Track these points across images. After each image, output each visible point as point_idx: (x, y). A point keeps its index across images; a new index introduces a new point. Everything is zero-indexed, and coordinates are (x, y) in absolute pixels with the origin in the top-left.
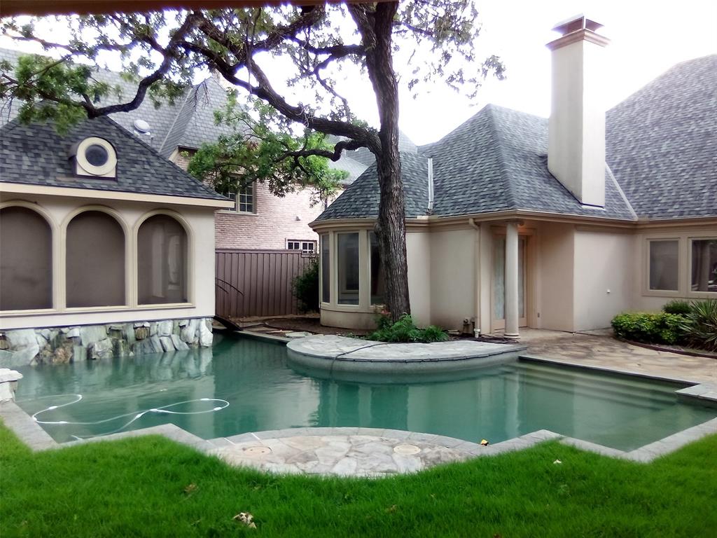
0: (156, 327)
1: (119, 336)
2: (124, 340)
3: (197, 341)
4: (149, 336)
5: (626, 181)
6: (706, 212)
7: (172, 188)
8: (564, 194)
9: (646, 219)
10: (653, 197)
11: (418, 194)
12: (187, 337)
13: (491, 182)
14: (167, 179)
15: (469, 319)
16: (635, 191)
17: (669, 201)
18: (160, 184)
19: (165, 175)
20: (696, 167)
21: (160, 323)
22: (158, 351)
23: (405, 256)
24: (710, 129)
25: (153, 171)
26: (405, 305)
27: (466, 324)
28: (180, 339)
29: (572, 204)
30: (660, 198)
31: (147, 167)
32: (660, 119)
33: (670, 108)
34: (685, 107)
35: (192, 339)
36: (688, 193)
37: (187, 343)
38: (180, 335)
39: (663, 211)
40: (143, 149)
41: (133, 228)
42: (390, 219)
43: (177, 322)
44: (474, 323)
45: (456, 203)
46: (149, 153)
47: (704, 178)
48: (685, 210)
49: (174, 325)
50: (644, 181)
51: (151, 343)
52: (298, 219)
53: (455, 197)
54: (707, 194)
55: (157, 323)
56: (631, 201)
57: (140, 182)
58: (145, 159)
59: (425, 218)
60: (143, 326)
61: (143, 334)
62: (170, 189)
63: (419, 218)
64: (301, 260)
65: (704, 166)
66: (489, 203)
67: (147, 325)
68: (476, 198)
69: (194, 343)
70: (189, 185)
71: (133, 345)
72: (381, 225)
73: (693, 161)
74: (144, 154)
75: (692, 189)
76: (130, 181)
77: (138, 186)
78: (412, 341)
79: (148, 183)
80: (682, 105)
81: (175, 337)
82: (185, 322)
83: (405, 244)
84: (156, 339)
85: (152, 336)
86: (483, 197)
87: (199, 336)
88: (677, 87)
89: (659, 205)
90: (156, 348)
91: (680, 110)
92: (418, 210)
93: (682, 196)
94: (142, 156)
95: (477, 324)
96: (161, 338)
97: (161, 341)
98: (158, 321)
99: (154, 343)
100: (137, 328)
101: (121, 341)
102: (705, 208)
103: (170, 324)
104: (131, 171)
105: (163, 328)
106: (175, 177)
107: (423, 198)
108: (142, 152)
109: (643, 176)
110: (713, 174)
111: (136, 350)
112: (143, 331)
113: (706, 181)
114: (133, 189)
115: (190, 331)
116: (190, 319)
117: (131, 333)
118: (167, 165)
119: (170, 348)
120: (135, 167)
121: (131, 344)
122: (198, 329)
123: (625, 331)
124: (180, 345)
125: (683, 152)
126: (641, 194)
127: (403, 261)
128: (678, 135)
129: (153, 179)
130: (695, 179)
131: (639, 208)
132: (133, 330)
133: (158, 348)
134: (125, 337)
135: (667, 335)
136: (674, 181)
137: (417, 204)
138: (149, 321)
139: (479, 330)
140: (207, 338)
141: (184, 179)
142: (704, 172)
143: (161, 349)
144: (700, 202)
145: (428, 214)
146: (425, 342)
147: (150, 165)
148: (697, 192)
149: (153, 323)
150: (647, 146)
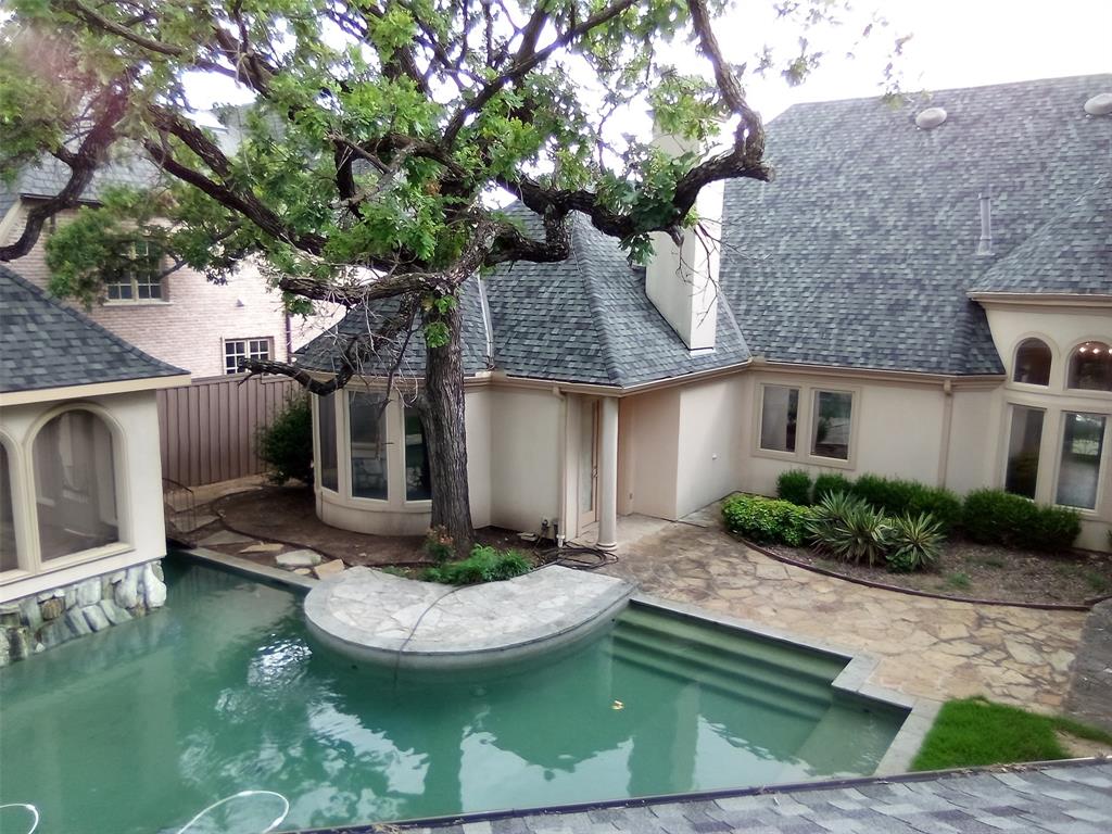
0: (73, 593)
1: (15, 622)
2: (26, 628)
3: (141, 601)
4: (66, 610)
5: (735, 293)
6: (834, 359)
7: (84, 364)
8: (670, 337)
9: (761, 359)
10: (769, 326)
11: (470, 329)
12: (125, 599)
13: (579, 326)
14: (72, 346)
15: (549, 519)
16: (747, 312)
17: (790, 334)
18: (63, 360)
19: (67, 340)
20: (822, 285)
21: (80, 586)
22: (82, 632)
23: (465, 442)
24: (839, 227)
25: (44, 335)
26: (464, 512)
27: (545, 527)
28: (115, 603)
29: (679, 352)
30: (778, 328)
31: (32, 327)
32: (777, 196)
33: (789, 181)
34: (807, 184)
35: (134, 599)
36: (813, 325)
37: (127, 608)
38: (114, 598)
39: (783, 349)
40: (17, 289)
41: (23, 444)
42: (443, 393)
43: (106, 579)
44: (556, 526)
45: (529, 354)
46: (30, 296)
47: (831, 305)
48: (810, 352)
49: (102, 584)
50: (758, 298)
51: (69, 623)
52: (240, 305)
53: (527, 342)
54: (835, 331)
55: (75, 586)
56: (742, 327)
57: (28, 363)
58: (23, 312)
59: (486, 374)
60: (54, 597)
61: (55, 611)
62: (82, 368)
63: (479, 375)
64: (261, 387)
65: (832, 286)
66: (581, 366)
67: (60, 593)
68: (560, 351)
69: (137, 606)
70: (111, 353)
71: (40, 630)
72: (430, 401)
73: (819, 275)
74: (21, 300)
75: (817, 320)
76: (11, 364)
77: (27, 372)
78: (486, 581)
79: (42, 362)
80: (804, 180)
81: (107, 604)
82: (120, 576)
83: (463, 425)
84: (77, 613)
85: (70, 609)
86: (571, 351)
87: (143, 593)
88: (797, 146)
89: (778, 339)
90: (78, 627)
91: (800, 188)
92: (474, 359)
93: (805, 330)
94: (18, 304)
95: (561, 529)
96: (84, 609)
97: (85, 615)
98: (76, 583)
99: (73, 621)
100: (43, 602)
101: (20, 631)
102: (833, 353)
103: (97, 586)
104: (7, 342)
105: (86, 594)
106: (84, 340)
107: (478, 336)
108: (15, 297)
109: (757, 289)
110: (842, 301)
111: (47, 640)
112: (54, 605)
113: (833, 310)
114: (20, 381)
115: (130, 589)
116: (127, 569)
117: (34, 612)
118: (66, 317)
119: (101, 623)
120: (11, 333)
121: (37, 629)
122: (141, 581)
123: (741, 528)
124: (117, 614)
125: (806, 257)
126: (755, 318)
127: (462, 450)
128: (800, 229)
129: (51, 352)
130: (821, 305)
131: (753, 340)
132: (37, 607)
133: (83, 628)
134: (25, 622)
135: (791, 535)
136: (796, 304)
137: (471, 349)
138: (61, 587)
139: (563, 537)
140: (157, 591)
141: (100, 342)
142: (832, 295)
143: (87, 627)
144: (827, 342)
145: (489, 367)
146: (504, 579)
147: (37, 323)
148: (823, 325)
149: (70, 588)
150: (760, 239)
